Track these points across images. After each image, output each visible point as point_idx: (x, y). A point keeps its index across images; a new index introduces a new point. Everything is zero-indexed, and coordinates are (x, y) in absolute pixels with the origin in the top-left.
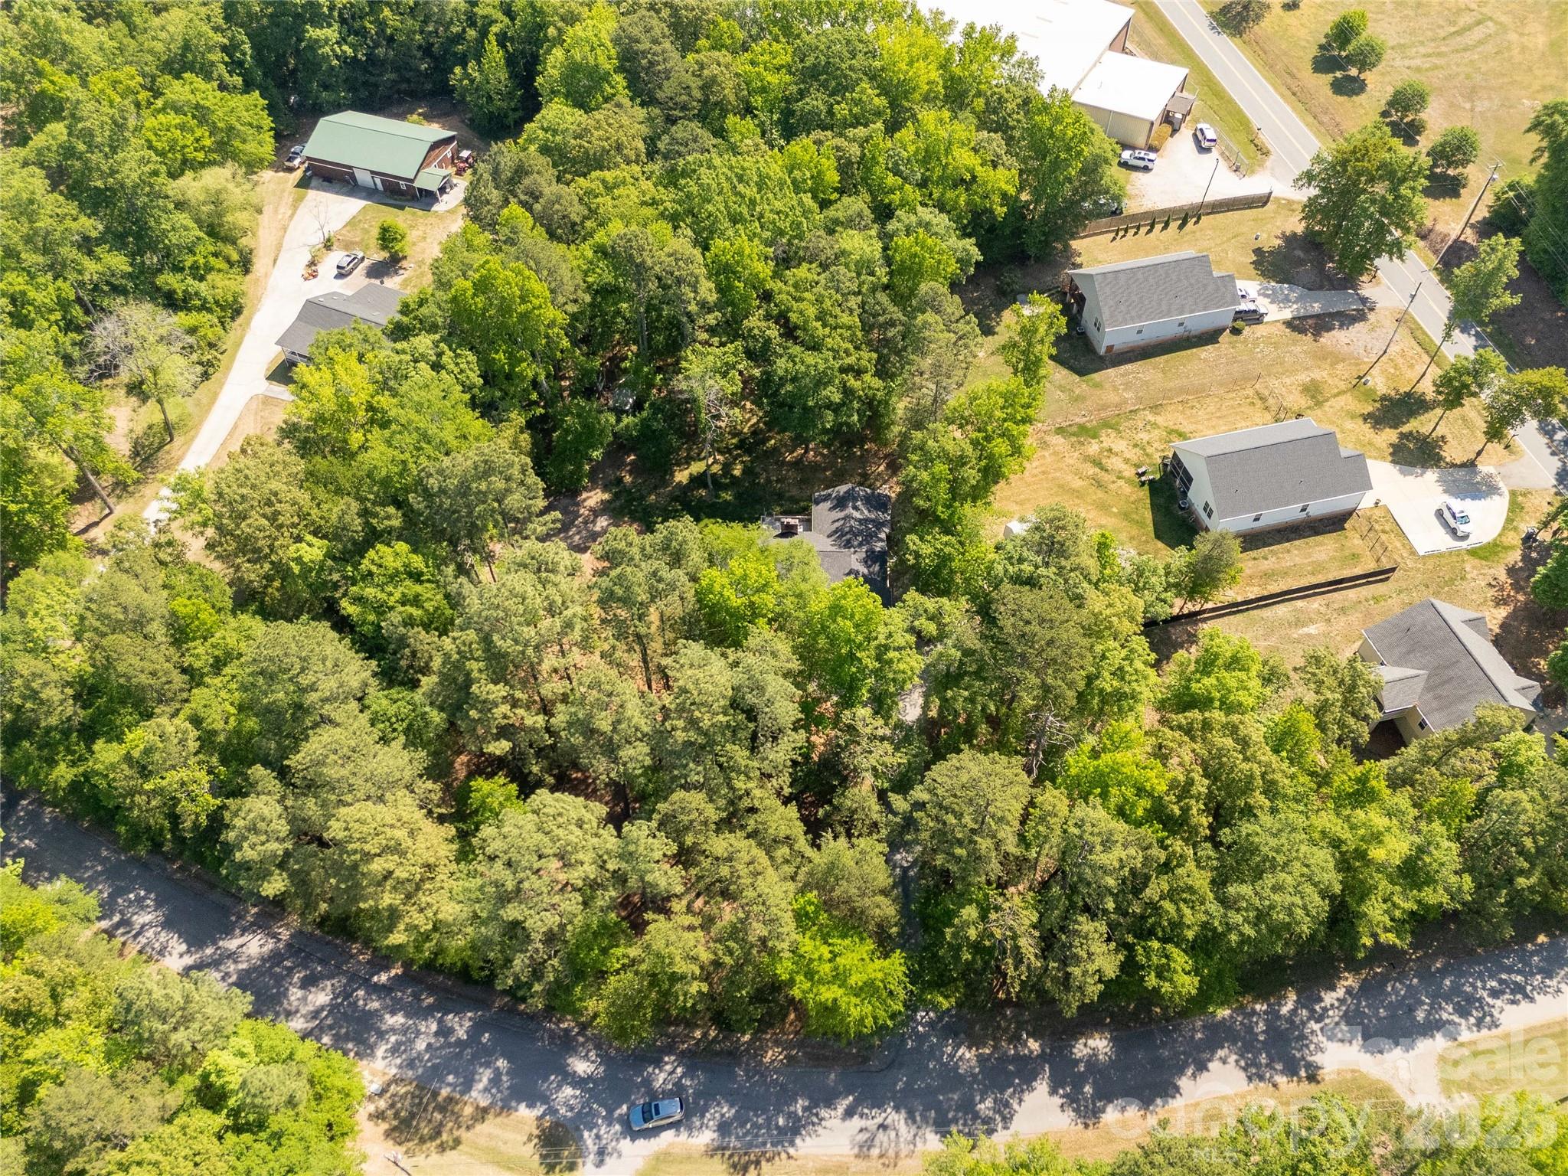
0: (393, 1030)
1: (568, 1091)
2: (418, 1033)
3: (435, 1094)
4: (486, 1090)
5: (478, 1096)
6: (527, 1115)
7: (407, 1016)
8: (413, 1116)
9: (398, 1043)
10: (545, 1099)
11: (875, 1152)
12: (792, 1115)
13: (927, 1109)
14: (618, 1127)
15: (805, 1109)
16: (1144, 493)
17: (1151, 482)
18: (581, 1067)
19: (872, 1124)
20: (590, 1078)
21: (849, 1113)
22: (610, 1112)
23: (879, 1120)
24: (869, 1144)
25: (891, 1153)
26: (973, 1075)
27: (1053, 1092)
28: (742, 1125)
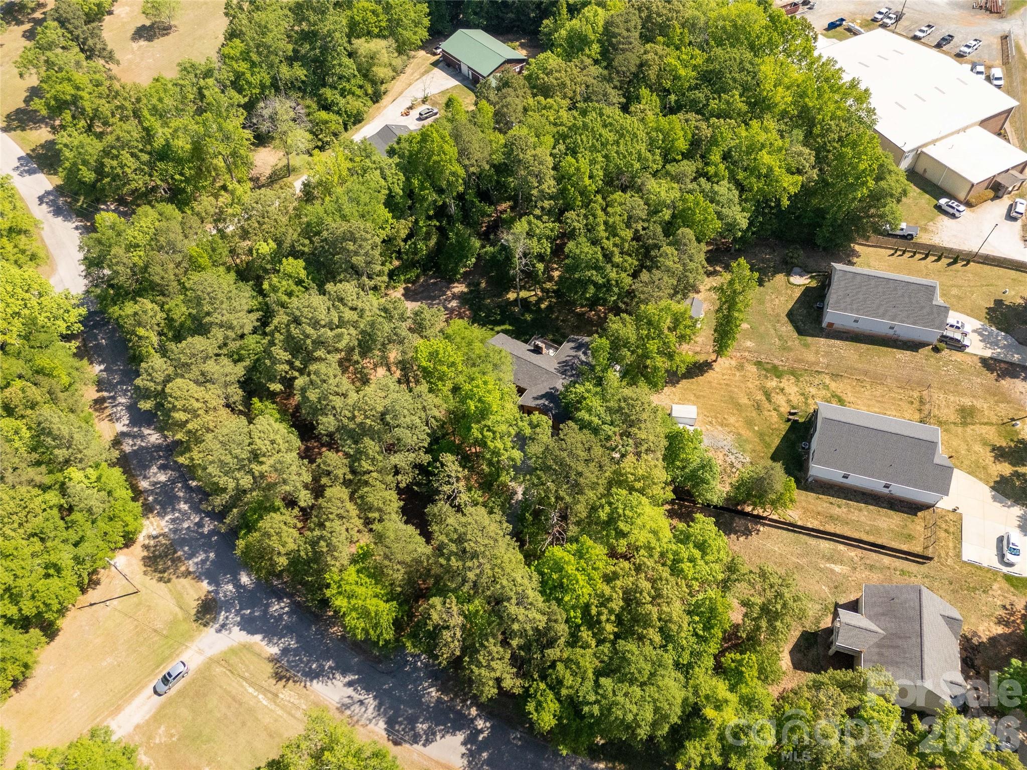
0: (180, 511)
1: (230, 587)
2: (189, 518)
3: (175, 552)
4: (197, 564)
5: (191, 565)
6: (205, 586)
7: (190, 508)
8: (160, 556)
9: (178, 518)
10: (218, 585)
11: (348, 712)
12: (321, 667)
13: (390, 708)
14: (239, 619)
15: (330, 667)
16: (785, 427)
17: (796, 421)
18: (245, 579)
19: (357, 697)
20: (244, 587)
21: (350, 684)
22: (241, 609)
23: (362, 698)
24: (347, 707)
25: (355, 718)
26: (428, 706)
27: (464, 743)
28: (295, 656)
